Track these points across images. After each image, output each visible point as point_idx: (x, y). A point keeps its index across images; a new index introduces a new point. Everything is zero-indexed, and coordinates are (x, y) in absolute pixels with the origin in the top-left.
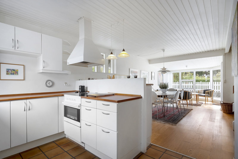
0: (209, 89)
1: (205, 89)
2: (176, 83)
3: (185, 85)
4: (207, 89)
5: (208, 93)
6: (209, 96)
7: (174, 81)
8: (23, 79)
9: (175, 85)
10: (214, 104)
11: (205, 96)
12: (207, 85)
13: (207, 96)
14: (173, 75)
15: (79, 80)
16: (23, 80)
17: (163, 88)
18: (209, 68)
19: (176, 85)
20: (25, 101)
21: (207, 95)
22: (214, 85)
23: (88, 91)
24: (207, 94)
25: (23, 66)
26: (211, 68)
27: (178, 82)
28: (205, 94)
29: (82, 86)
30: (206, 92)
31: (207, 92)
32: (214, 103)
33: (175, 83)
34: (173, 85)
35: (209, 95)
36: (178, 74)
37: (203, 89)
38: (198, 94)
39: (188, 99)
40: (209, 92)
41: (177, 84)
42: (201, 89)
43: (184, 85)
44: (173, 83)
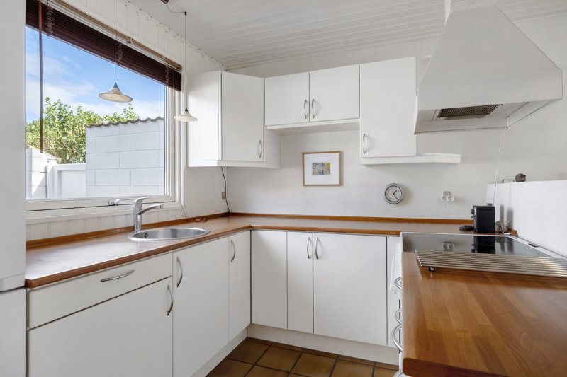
8: (338, 183)
15: (503, 182)
16: (337, 185)
20: (309, 235)
23: (515, 228)
25: (338, 154)
29: (479, 209)
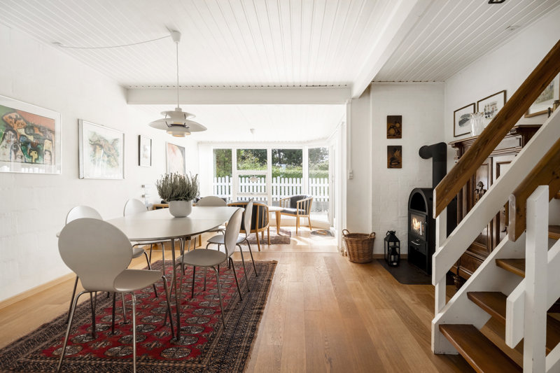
0: (302, 195)
1: (295, 195)
2: (223, 178)
3: (247, 184)
4: (299, 194)
5: (302, 206)
6: (303, 213)
7: (218, 175)
9: (220, 184)
10: (314, 233)
11: (295, 213)
12: (298, 185)
13: (300, 213)
14: (215, 157)
17: (177, 198)
18: (301, 142)
19: (223, 184)
21: (301, 210)
22: (311, 185)
24: (300, 208)
26: (304, 142)
27: (227, 177)
28: (296, 207)
30: (298, 202)
31: (300, 203)
32: (313, 230)
33: (219, 178)
34: (216, 184)
35: (304, 210)
36: (229, 152)
37: (291, 196)
38: (281, 209)
39: (260, 227)
40: (303, 202)
41: (224, 182)
42: (287, 196)
43: (245, 184)
44: (216, 178)
